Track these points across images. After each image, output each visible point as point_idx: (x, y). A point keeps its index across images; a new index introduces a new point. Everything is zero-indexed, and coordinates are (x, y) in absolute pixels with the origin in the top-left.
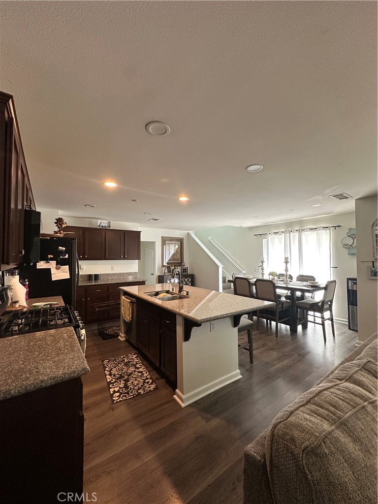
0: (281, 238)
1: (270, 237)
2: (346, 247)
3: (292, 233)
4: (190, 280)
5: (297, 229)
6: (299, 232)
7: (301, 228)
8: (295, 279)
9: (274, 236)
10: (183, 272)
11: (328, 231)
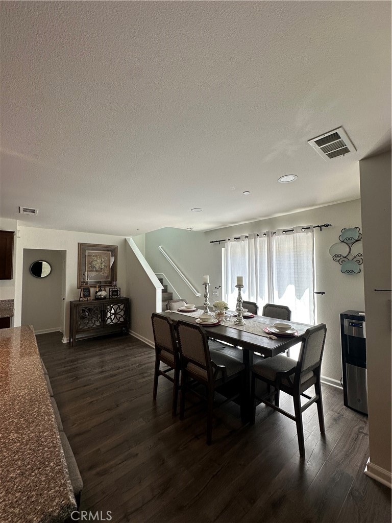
0: (244, 246)
1: (229, 244)
2: (338, 259)
3: (258, 239)
4: (122, 307)
5: (265, 231)
6: (268, 236)
7: (270, 230)
8: (260, 312)
9: (235, 243)
10: (113, 295)
11: (310, 234)
